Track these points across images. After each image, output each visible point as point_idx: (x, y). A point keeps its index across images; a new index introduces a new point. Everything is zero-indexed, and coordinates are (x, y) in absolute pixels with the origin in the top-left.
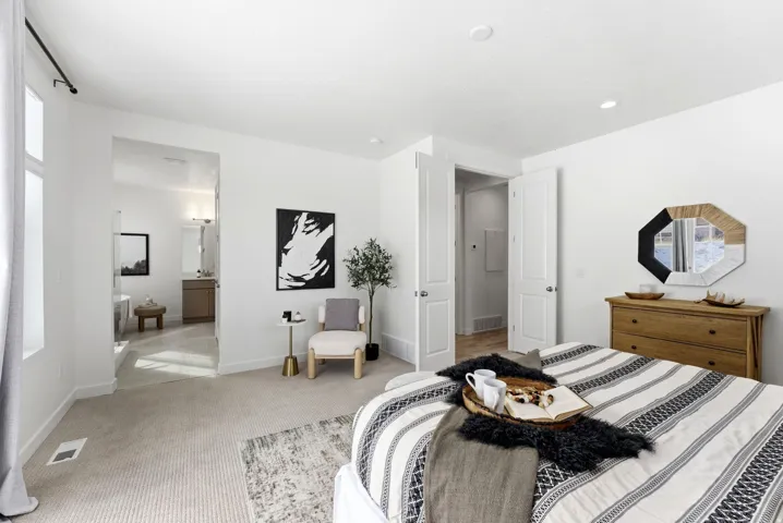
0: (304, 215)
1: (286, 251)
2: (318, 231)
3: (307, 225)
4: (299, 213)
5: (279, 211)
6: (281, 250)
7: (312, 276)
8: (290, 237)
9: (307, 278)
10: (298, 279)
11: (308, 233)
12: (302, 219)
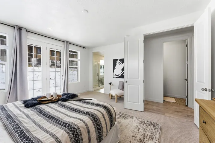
0: (119, 60)
1: (115, 69)
2: (122, 63)
3: (119, 62)
4: (118, 60)
5: (113, 60)
6: (114, 69)
7: (120, 75)
8: (116, 66)
9: (119, 75)
10: (117, 76)
11: (120, 64)
12: (118, 61)
